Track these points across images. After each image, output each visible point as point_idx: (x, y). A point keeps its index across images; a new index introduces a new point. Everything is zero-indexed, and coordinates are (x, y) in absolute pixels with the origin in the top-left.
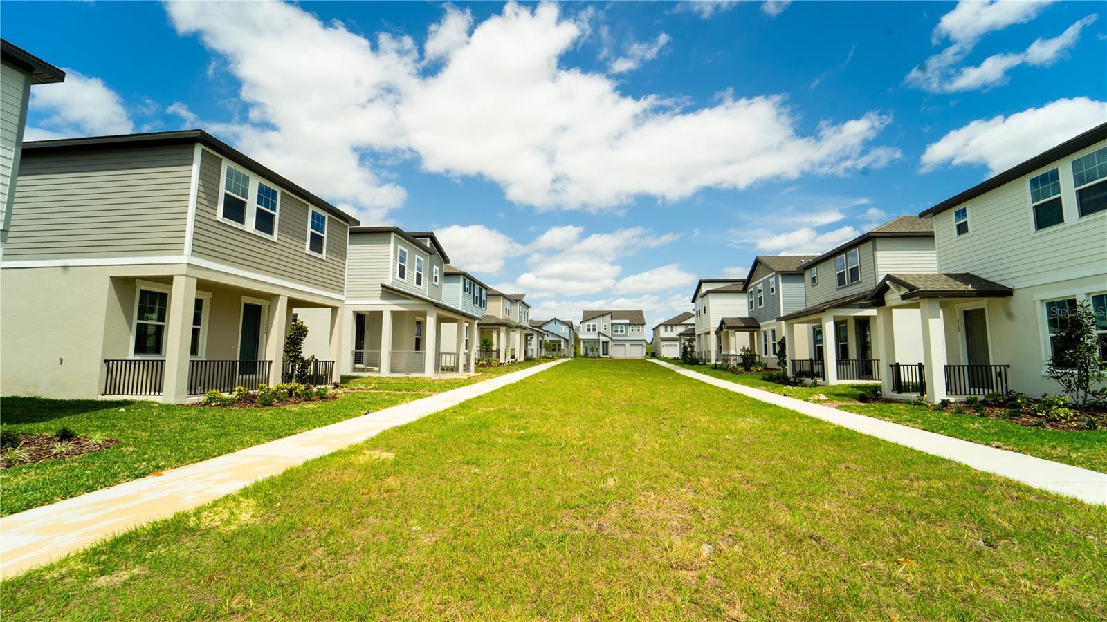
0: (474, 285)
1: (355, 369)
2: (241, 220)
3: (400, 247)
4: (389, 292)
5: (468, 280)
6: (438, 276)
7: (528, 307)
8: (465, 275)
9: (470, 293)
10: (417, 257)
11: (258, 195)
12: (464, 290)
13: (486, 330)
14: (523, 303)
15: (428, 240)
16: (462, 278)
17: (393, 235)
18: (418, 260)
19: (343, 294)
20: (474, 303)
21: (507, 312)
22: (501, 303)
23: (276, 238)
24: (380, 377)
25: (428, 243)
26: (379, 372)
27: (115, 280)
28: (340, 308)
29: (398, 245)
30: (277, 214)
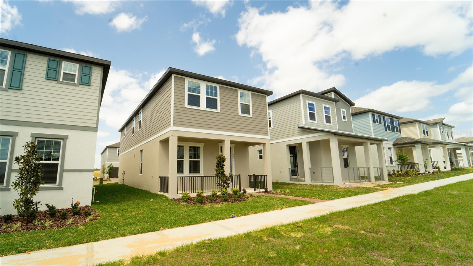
0: (384, 118)
1: (291, 180)
2: (198, 105)
3: (308, 102)
4: (305, 130)
5: (376, 115)
6: (346, 115)
7: (451, 127)
8: (373, 111)
9: (380, 123)
10: (324, 105)
11: (206, 91)
12: (374, 122)
13: (403, 149)
14: (443, 124)
15: (333, 93)
16: (370, 114)
17: (301, 95)
18: (325, 108)
19: (268, 136)
20: (386, 130)
21: (426, 133)
22: (417, 127)
23: (219, 110)
24: (305, 185)
25: (333, 95)
26: (305, 181)
27: (161, 141)
28: (266, 144)
29: (307, 101)
30: (218, 98)
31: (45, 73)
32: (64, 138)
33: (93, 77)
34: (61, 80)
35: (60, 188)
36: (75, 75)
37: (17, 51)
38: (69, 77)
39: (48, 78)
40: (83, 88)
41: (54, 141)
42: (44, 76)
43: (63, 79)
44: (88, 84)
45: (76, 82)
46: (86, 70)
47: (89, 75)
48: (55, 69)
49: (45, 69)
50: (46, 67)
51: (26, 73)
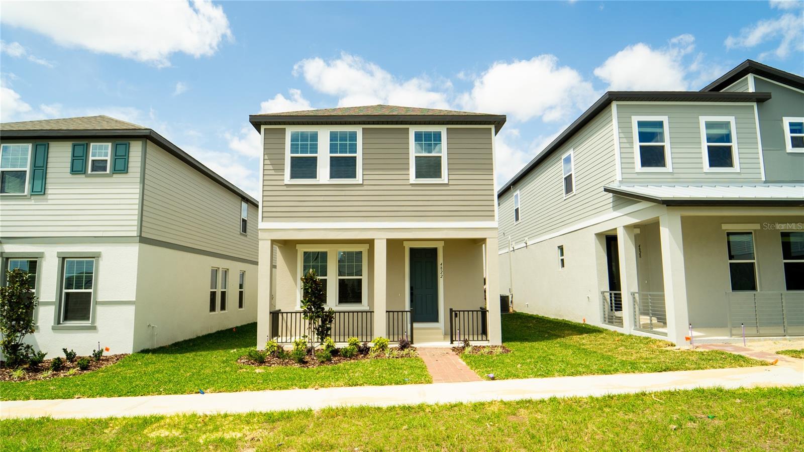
1: (605, 320)
2: (313, 175)
3: (635, 119)
10: (705, 119)
11: (332, 144)
15: (750, 78)
17: (614, 106)
18: (712, 125)
19: (492, 222)
23: (361, 180)
25: (750, 85)
28: (487, 240)
29: (633, 117)
30: (359, 155)
31: (69, 165)
32: (96, 256)
33: (131, 159)
34: (89, 172)
35: (93, 328)
36: (106, 160)
37: (39, 142)
38: (99, 166)
39: (74, 171)
40: (117, 177)
41: (86, 261)
42: (69, 170)
43: (93, 170)
44: (125, 170)
45: (108, 171)
46: (121, 150)
47: (126, 158)
48: (81, 157)
49: (69, 160)
50: (71, 156)
51: (49, 170)
